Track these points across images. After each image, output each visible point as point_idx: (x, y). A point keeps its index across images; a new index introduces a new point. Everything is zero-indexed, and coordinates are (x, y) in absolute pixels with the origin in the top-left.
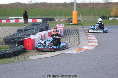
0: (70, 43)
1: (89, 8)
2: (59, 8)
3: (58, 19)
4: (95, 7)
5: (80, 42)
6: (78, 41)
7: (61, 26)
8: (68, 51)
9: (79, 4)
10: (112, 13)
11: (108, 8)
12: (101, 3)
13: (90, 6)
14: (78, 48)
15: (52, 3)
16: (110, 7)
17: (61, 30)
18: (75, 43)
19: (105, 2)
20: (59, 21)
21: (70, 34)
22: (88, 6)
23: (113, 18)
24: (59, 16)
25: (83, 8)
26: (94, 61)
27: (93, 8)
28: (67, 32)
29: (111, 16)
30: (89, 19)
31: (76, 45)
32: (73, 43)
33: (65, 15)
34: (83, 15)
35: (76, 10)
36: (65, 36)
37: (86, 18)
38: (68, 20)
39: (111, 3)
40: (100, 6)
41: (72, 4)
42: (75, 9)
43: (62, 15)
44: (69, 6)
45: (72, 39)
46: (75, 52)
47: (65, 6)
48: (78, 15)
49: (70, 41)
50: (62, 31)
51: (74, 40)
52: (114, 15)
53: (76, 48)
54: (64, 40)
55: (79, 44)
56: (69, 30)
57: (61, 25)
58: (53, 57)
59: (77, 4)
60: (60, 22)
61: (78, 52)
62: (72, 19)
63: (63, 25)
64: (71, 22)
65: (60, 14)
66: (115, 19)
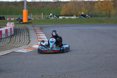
0: (21, 42)
1: (39, 7)
2: (10, 7)
3: (9, 18)
4: (45, 6)
5: (30, 41)
6: (28, 40)
7: (11, 25)
8: (18, 50)
9: (30, 2)
10: (62, 12)
11: (58, 7)
12: (51, 2)
13: (41, 5)
14: (28, 47)
15: (2, 2)
16: (60, 6)
17: (11, 29)
18: (25, 42)
19: (55, 1)
20: (9, 19)
21: (20, 33)
22: (38, 5)
23: (63, 17)
24: (9, 14)
25: (33, 7)
26: (43, 60)
27: (43, 7)
28: (17, 31)
29: (61, 14)
30: (39, 18)
31: (27, 44)
32: (23, 42)
33: (15, 14)
34: (34, 13)
35: (27, 9)
36: (15, 35)
37: (36, 17)
38: (19, 19)
39: (61, 2)
40: (50, 4)
41: (22, 3)
42: (25, 7)
43: (12, 14)
44: (20, 5)
45: (22, 38)
46: (25, 51)
47: (16, 4)
48: (29, 13)
49: (20, 39)
50: (13, 30)
51: (24, 39)
52: (64, 14)
53: (26, 47)
54: (14, 39)
55: (29, 43)
56: (19, 29)
57: (12, 23)
58: (3, 56)
59: (27, 3)
60: (10, 21)
61: (29, 51)
62: (22, 17)
63: (14, 24)
64: (22, 20)
65: (11, 13)
66: (65, 18)
